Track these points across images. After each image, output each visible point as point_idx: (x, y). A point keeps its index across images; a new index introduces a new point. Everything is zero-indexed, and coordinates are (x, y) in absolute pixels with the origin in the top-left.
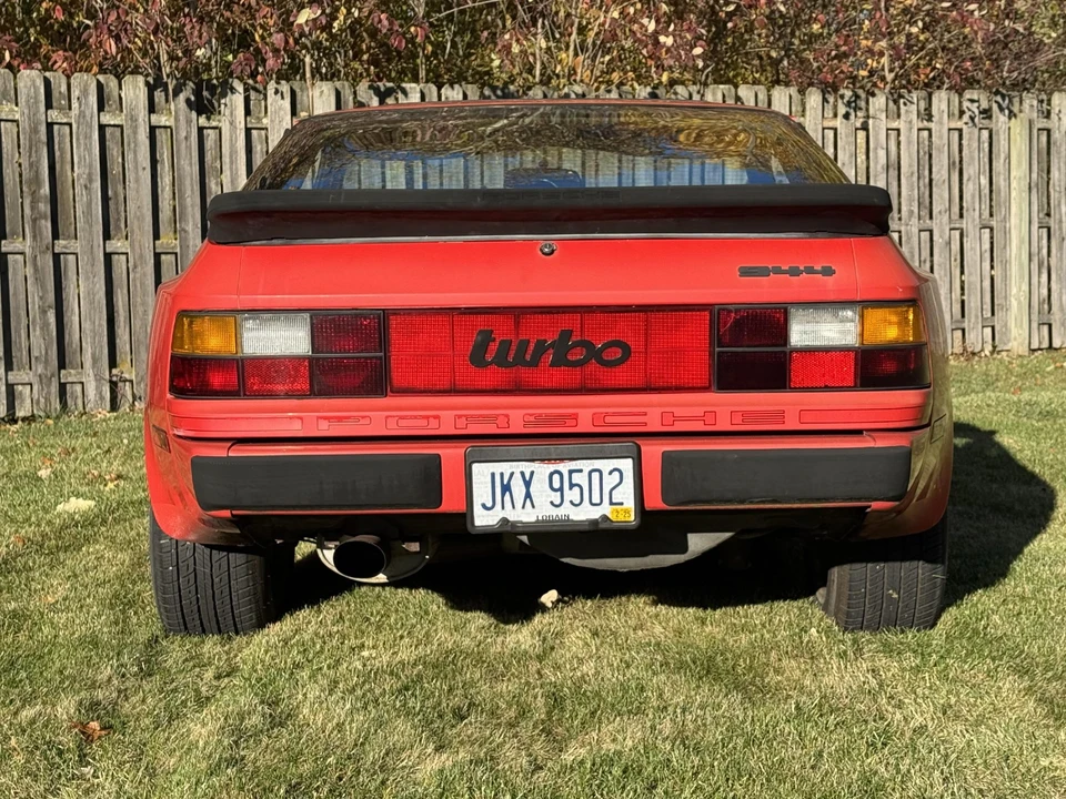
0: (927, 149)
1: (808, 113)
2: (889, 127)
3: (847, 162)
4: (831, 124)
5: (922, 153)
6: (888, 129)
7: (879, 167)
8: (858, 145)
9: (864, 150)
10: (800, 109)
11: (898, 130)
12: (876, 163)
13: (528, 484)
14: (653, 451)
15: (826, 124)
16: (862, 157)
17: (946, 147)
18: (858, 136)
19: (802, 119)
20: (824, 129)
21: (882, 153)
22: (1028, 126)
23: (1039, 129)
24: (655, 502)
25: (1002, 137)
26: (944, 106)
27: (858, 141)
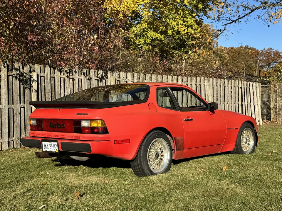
0: (89, 84)
1: (56, 73)
2: (79, 78)
3: (67, 87)
4: (63, 77)
5: (88, 86)
6: (79, 79)
7: (76, 89)
8: (71, 83)
9: (72, 84)
10: (53, 72)
11: (81, 79)
12: (76, 88)
13: (48, 145)
14: (60, 141)
15: (61, 77)
16: (72, 86)
17: (94, 84)
18: (70, 80)
19: (54, 75)
20: (61, 78)
21: (77, 85)
22: (115, 80)
23: (117, 81)
24: (61, 150)
25: (108, 82)
26: (93, 73)
27: (71, 82)
